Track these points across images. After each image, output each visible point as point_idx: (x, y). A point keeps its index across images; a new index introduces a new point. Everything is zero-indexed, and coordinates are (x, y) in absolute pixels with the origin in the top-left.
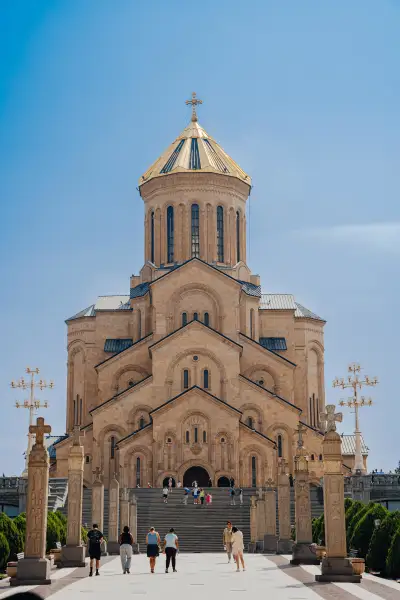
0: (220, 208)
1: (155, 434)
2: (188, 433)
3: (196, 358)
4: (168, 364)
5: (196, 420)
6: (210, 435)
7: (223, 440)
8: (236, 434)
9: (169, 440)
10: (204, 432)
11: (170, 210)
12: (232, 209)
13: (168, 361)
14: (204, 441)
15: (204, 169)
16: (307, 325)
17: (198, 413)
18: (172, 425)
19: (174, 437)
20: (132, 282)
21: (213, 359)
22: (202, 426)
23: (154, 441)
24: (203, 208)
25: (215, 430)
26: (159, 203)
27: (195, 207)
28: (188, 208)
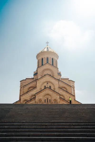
0: (53, 59)
1: (36, 100)
2: (45, 100)
3: (48, 83)
4: (40, 84)
5: (47, 96)
6: (51, 100)
7: (55, 102)
8: (59, 100)
9: (40, 102)
10: (50, 100)
11: (42, 59)
12: (55, 59)
13: (41, 84)
14: (50, 102)
15: (49, 51)
16: (71, 82)
17: (48, 94)
18: (41, 97)
19: (41, 101)
20: (34, 73)
21: (52, 83)
22: (49, 98)
23: (36, 102)
24: (49, 58)
25: (53, 99)
26: (40, 58)
27: (48, 58)
28: (46, 58)
